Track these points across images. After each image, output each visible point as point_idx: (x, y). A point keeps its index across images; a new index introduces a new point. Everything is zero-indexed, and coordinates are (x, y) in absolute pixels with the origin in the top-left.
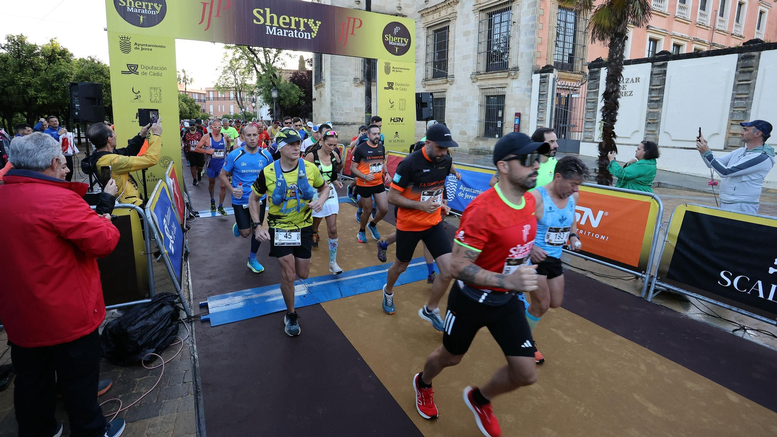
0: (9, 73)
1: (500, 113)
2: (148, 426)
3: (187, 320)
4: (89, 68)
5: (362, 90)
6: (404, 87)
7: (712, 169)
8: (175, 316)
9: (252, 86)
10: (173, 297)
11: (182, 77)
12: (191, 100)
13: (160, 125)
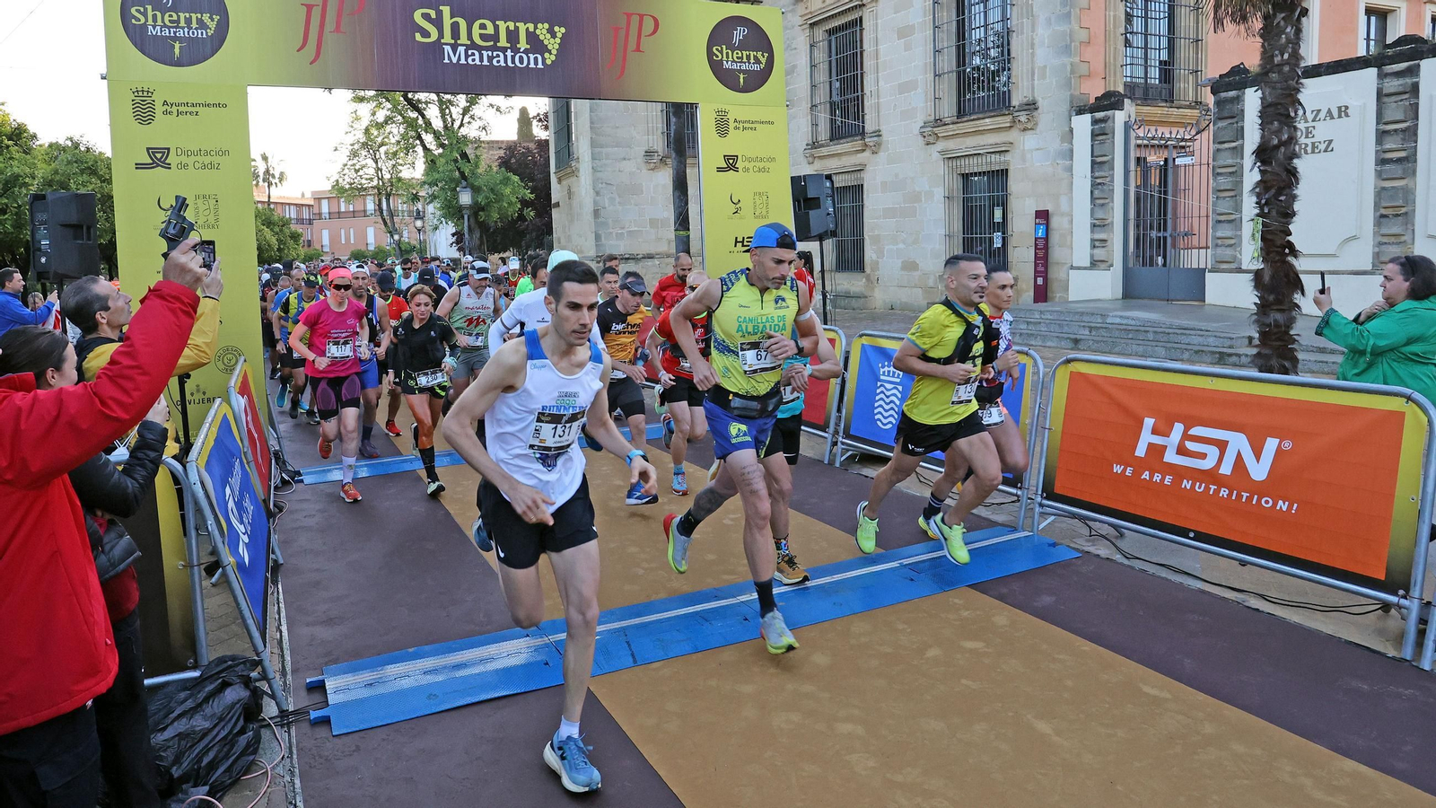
1: (998, 214)
3: (279, 719)
4: (69, 163)
5: (665, 177)
6: (763, 164)
8: (251, 711)
9: (414, 181)
10: (248, 665)
11: (261, 171)
12: (282, 220)
13: (219, 277)
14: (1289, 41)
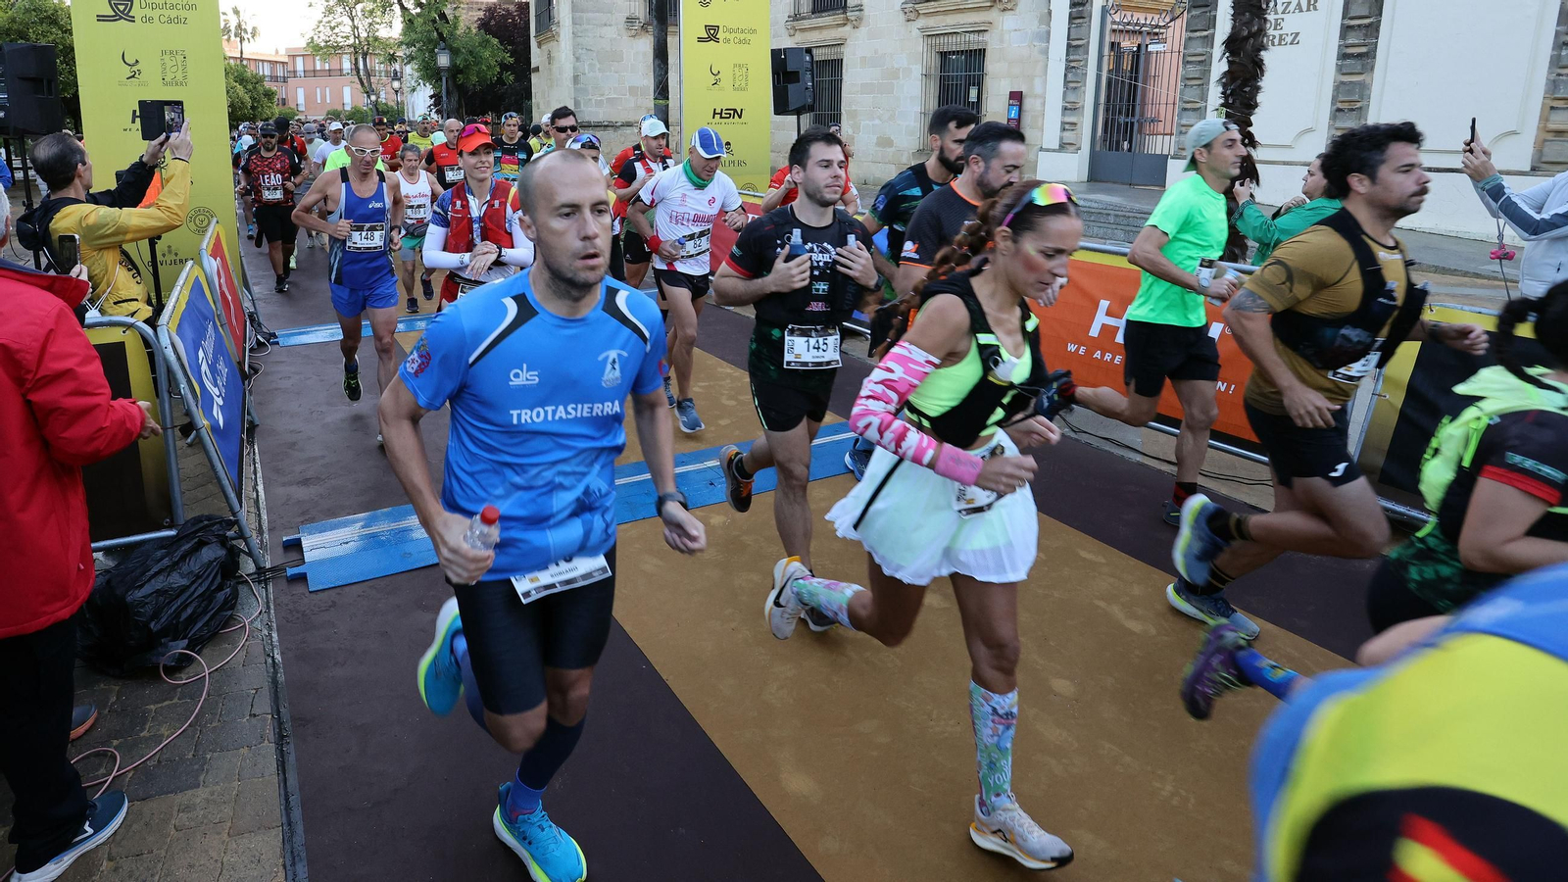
1: (973, 93)
2: (176, 808)
4: (27, 11)
5: (646, 45)
6: (744, 36)
7: (1502, 222)
8: (228, 568)
9: (392, 41)
10: (224, 524)
11: (233, 25)
12: (255, 77)
13: (188, 138)
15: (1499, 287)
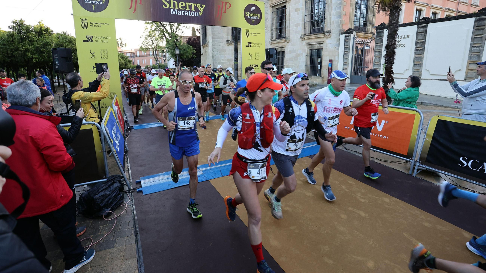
0: (15, 44)
1: (319, 60)
2: (108, 253)
3: (129, 191)
4: (63, 39)
5: (232, 48)
6: (258, 45)
7: (457, 93)
8: (121, 189)
9: (163, 47)
10: (120, 177)
11: (120, 42)
12: (126, 57)
13: (109, 73)
14: (396, 17)
15: (457, 110)
